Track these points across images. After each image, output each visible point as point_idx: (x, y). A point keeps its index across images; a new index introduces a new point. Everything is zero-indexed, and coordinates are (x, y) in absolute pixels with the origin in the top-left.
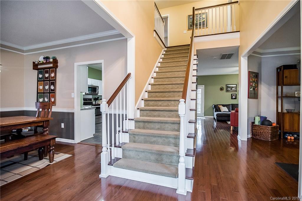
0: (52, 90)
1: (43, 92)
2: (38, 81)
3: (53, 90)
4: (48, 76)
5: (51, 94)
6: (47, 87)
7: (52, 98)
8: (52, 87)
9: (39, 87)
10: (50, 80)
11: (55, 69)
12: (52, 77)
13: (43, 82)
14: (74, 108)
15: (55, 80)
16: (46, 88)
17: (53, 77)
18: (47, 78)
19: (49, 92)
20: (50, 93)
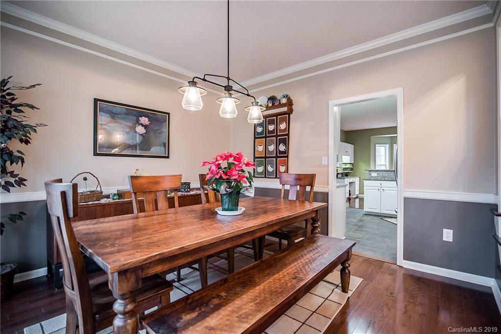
0: (281, 152)
1: (264, 156)
2: (255, 138)
3: (284, 152)
4: (274, 129)
5: (278, 159)
6: (272, 148)
7: (280, 166)
8: (282, 148)
9: (256, 148)
10: (277, 136)
11: (287, 115)
12: (281, 131)
13: (264, 139)
14: (328, 185)
15: (288, 135)
16: (269, 150)
17: (284, 130)
18: (273, 132)
19: (275, 155)
20: (277, 157)
